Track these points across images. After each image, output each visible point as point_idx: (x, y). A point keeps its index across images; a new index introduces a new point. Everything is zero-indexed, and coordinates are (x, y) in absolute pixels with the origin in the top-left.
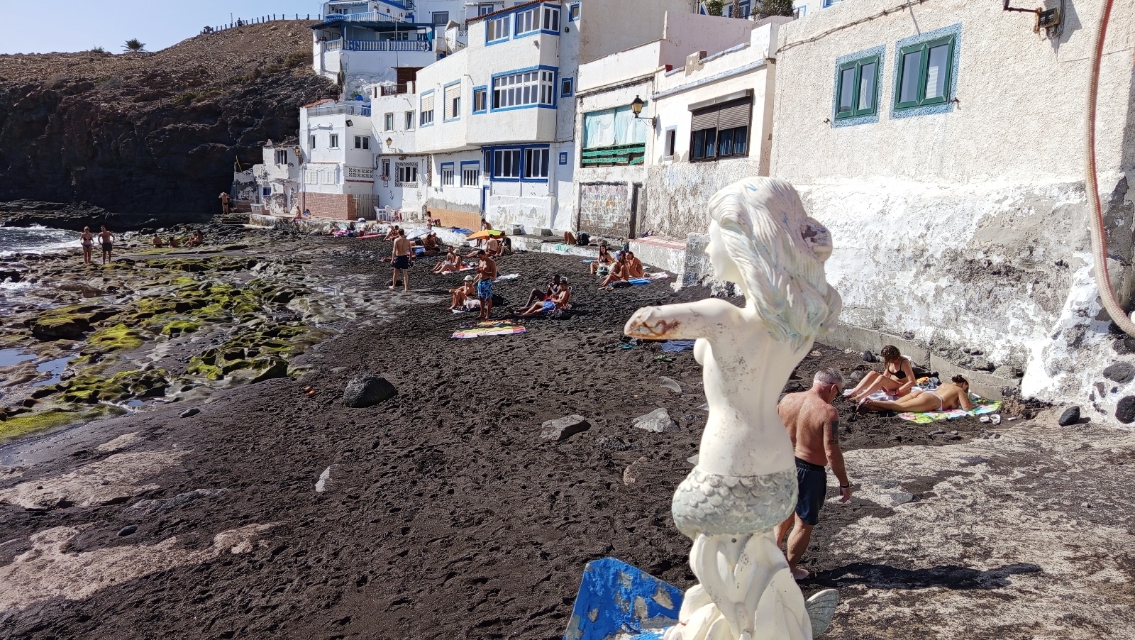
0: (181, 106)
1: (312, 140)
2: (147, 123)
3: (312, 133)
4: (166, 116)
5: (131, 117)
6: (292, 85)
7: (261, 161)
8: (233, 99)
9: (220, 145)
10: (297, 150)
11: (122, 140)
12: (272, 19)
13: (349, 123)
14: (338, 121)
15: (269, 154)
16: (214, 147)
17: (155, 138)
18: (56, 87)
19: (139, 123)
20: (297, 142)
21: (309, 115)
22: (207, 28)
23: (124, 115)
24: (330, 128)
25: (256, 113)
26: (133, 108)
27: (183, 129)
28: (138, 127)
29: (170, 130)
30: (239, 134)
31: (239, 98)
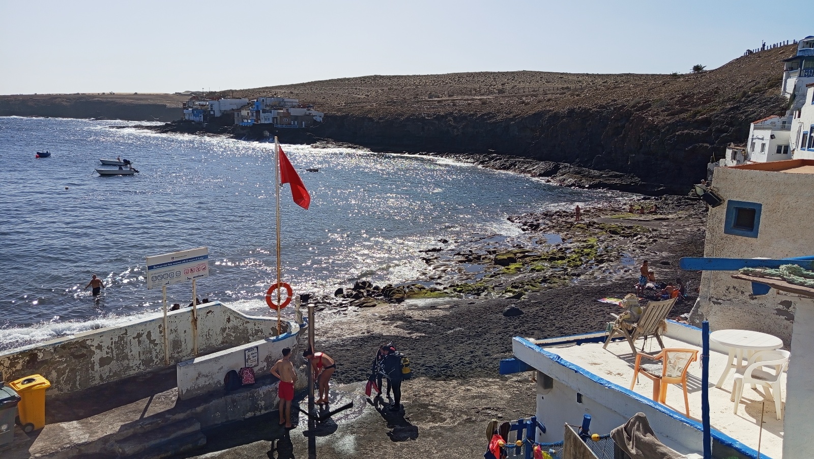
0: (689, 119)
1: (753, 144)
2: (668, 130)
3: (754, 141)
4: (680, 125)
5: (660, 126)
6: (760, 103)
7: (724, 157)
8: (721, 113)
9: (705, 145)
10: (743, 152)
11: (653, 140)
12: (786, 43)
13: (772, 137)
14: (767, 134)
15: (729, 152)
16: (701, 146)
17: (668, 140)
18: (633, 107)
19: (663, 131)
20: (746, 146)
21: (755, 129)
22: (748, 50)
23: (657, 126)
24: (762, 139)
25: (731, 124)
26: (663, 121)
27: (687, 134)
28: (662, 133)
29: (679, 135)
30: (717, 138)
31: (725, 113)
